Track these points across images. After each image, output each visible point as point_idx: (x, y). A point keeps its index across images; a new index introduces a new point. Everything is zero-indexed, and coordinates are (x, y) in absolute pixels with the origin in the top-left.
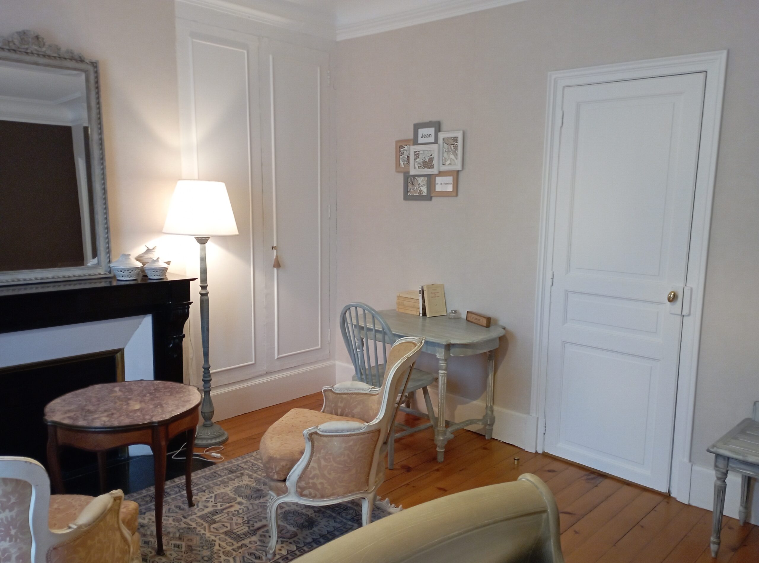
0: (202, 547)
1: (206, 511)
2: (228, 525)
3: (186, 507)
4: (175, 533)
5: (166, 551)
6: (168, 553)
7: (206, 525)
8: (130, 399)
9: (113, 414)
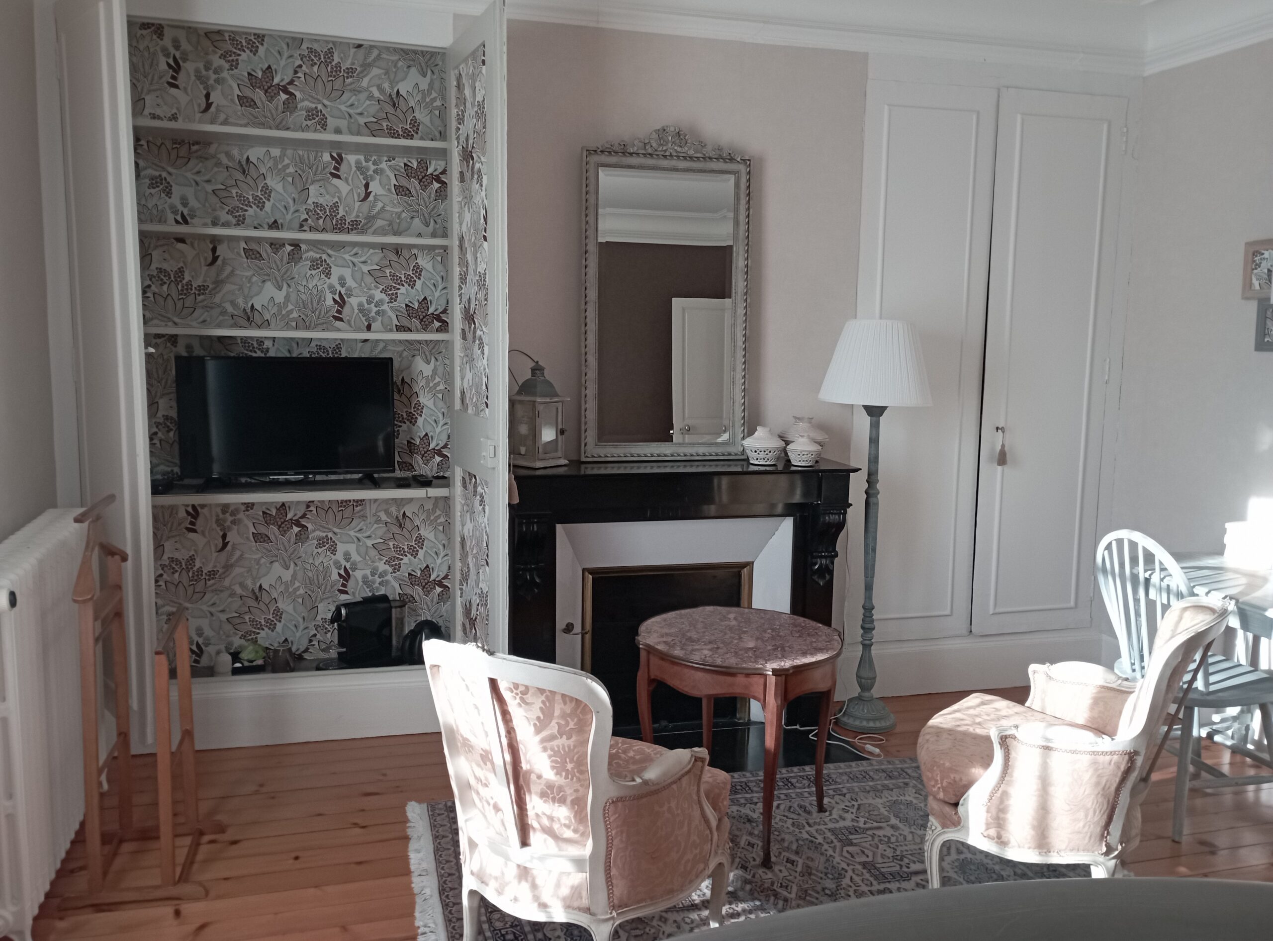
0: (826, 874)
1: (842, 824)
2: (870, 854)
3: (814, 809)
4: (792, 842)
5: (775, 864)
6: (776, 868)
7: (838, 844)
8: (745, 632)
9: (718, 648)
